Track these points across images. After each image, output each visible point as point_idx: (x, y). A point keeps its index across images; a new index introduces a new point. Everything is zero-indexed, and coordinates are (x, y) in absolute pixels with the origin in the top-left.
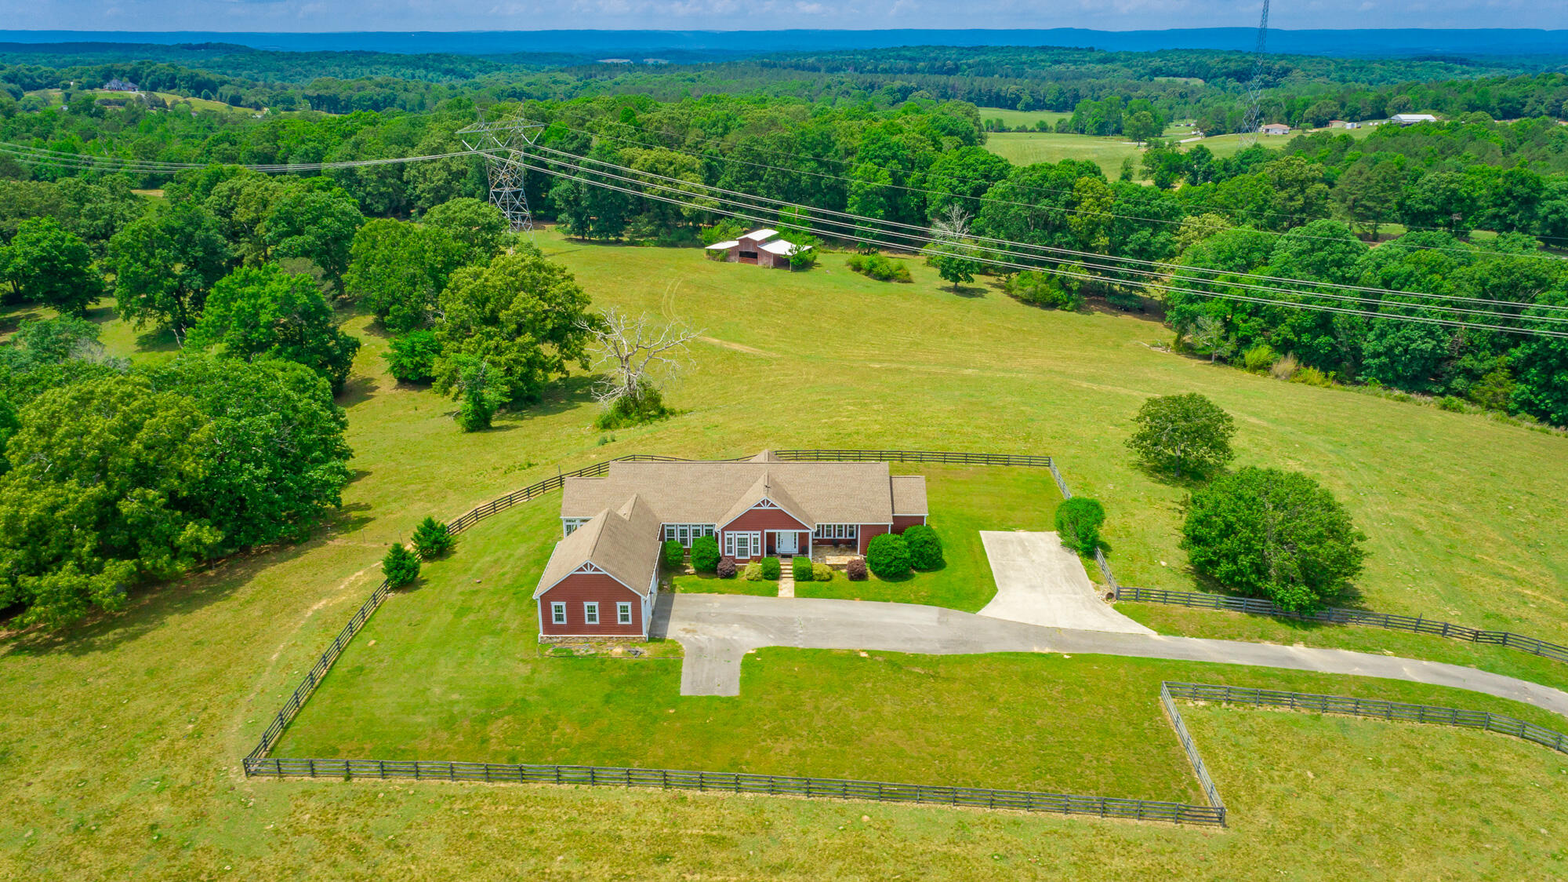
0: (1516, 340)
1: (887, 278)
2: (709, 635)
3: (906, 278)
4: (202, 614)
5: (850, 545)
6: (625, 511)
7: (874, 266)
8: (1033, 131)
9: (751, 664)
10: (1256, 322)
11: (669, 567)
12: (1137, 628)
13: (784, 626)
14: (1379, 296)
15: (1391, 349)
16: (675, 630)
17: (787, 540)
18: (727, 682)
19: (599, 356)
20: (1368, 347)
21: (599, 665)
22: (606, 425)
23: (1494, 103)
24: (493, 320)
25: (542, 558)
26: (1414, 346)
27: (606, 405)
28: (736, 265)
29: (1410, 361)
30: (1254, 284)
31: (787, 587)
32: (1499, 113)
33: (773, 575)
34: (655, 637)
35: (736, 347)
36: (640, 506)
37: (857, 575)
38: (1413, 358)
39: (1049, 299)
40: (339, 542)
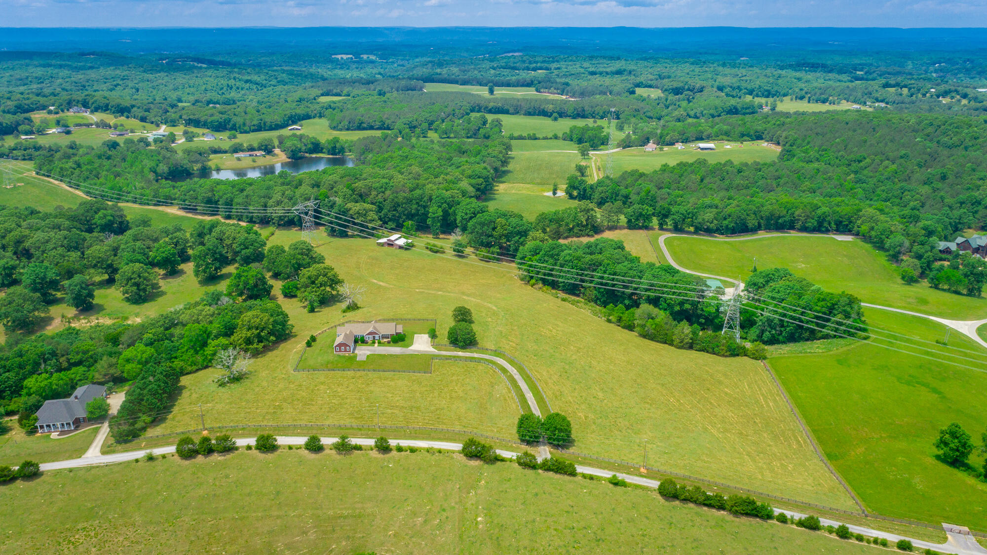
1: (437, 252)
2: (361, 352)
3: (442, 252)
4: (274, 352)
5: (388, 338)
6: (348, 333)
7: (434, 245)
8: (551, 139)
9: (368, 356)
11: (356, 342)
12: (434, 350)
13: (375, 351)
16: (356, 352)
17: (377, 337)
18: (364, 358)
19: (343, 289)
21: (344, 357)
22: (344, 312)
23: (752, 132)
24: (313, 283)
25: (334, 341)
27: (344, 305)
28: (386, 248)
31: (376, 345)
32: (755, 138)
33: (374, 343)
34: (353, 352)
35: (381, 283)
36: (351, 332)
37: (389, 342)
39: (487, 259)
40: (293, 340)
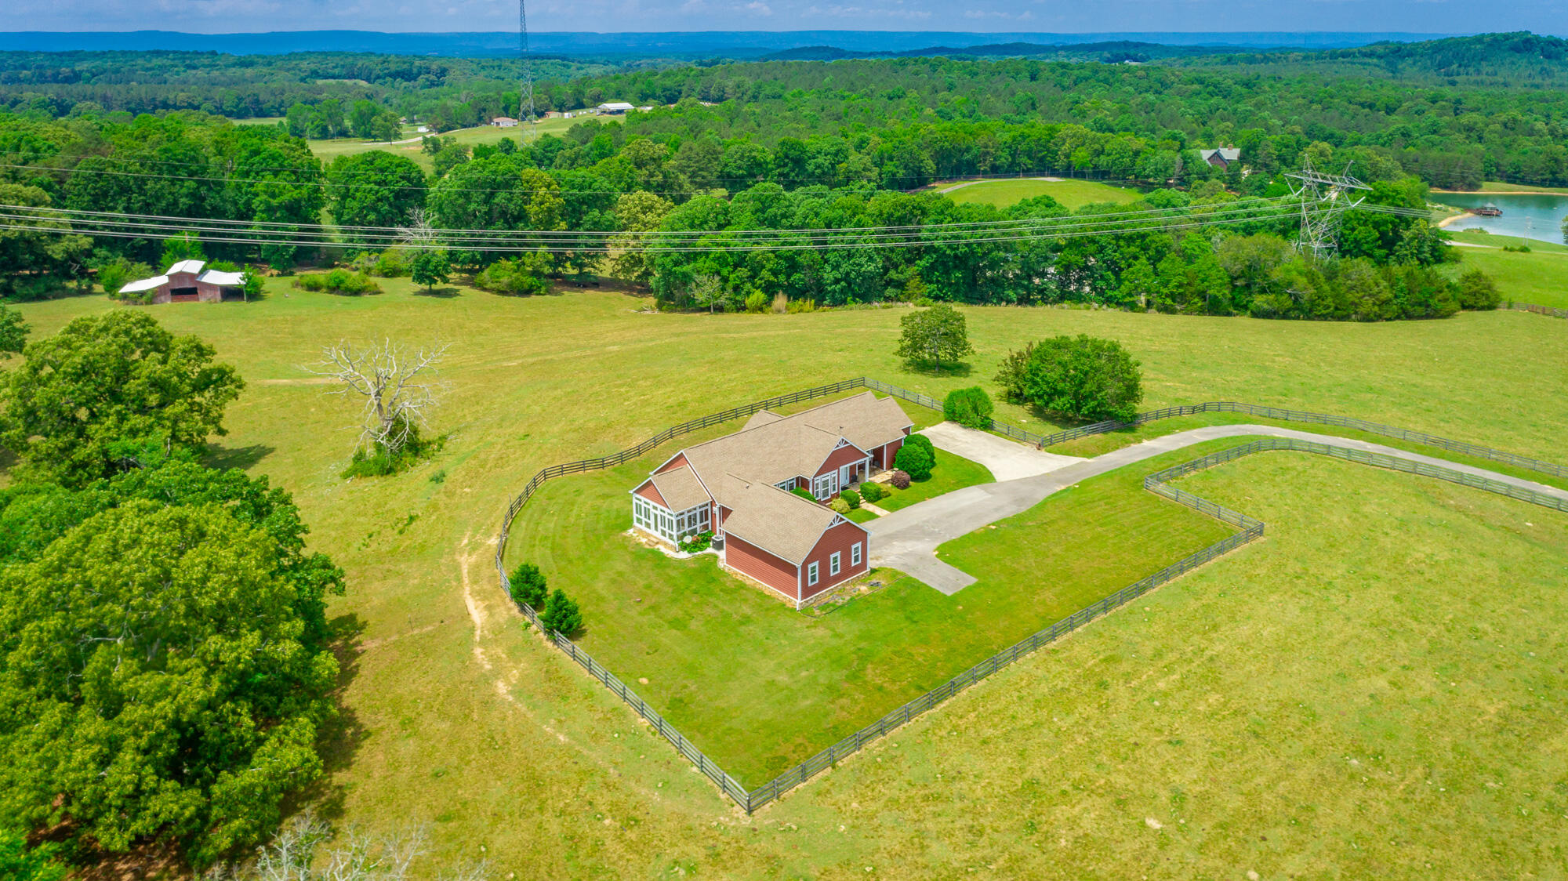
0: (919, 253)
1: (358, 293)
3: (376, 289)
7: (342, 281)
9: (949, 559)
10: (744, 272)
12: (1075, 460)
13: (922, 531)
14: (825, 234)
15: (848, 274)
18: (958, 576)
20: (829, 275)
21: (867, 602)
26: (863, 269)
28: (172, 305)
29: (863, 281)
30: (731, 239)
38: (864, 279)
39: (526, 287)
